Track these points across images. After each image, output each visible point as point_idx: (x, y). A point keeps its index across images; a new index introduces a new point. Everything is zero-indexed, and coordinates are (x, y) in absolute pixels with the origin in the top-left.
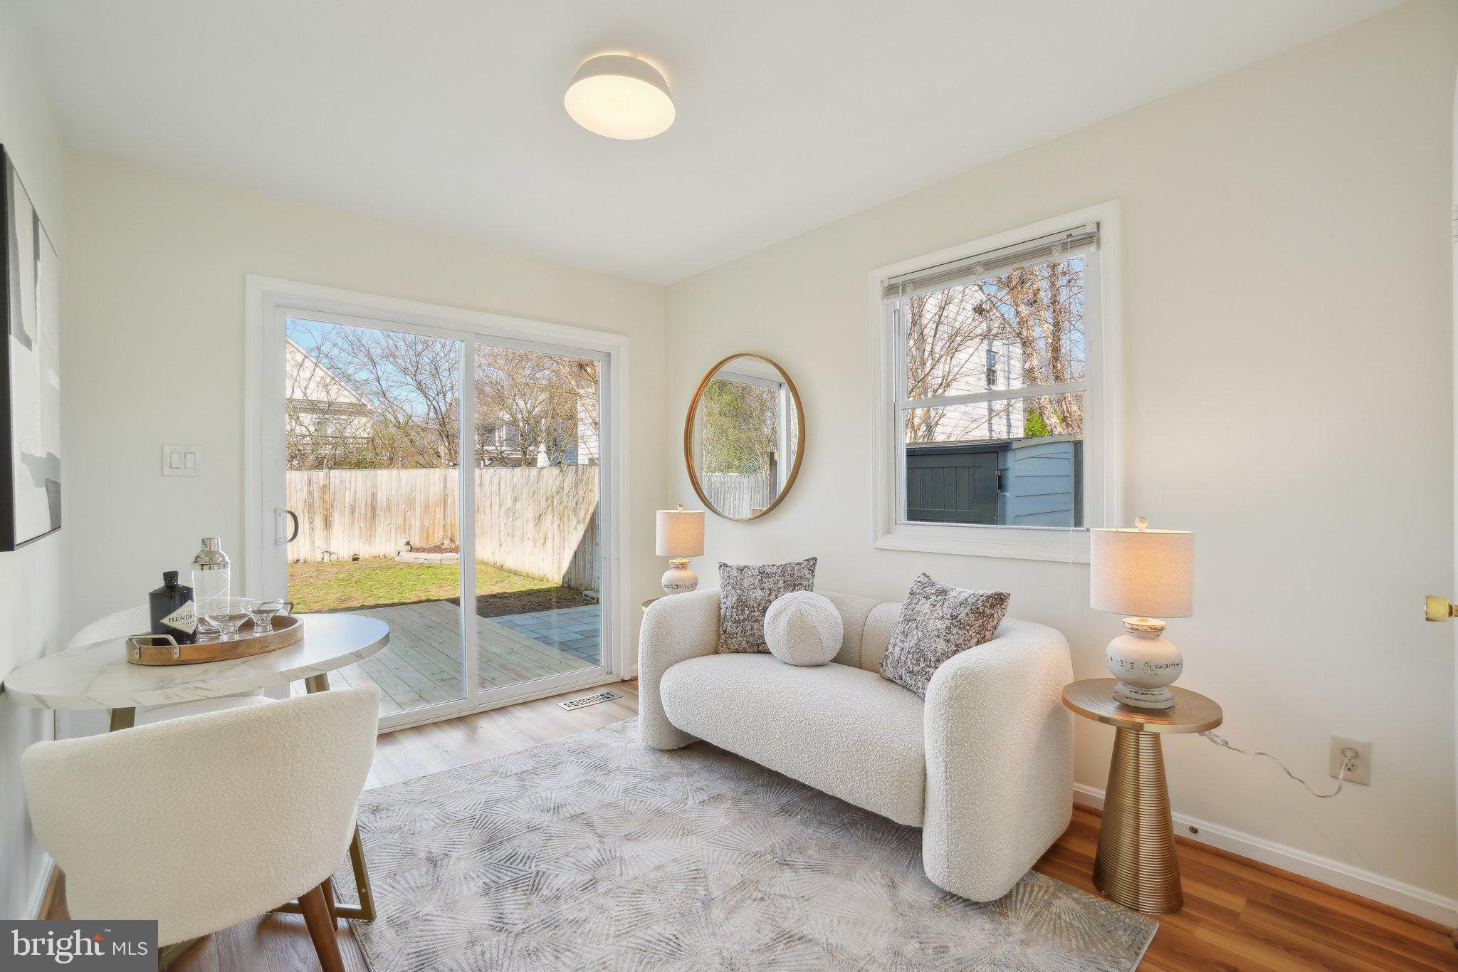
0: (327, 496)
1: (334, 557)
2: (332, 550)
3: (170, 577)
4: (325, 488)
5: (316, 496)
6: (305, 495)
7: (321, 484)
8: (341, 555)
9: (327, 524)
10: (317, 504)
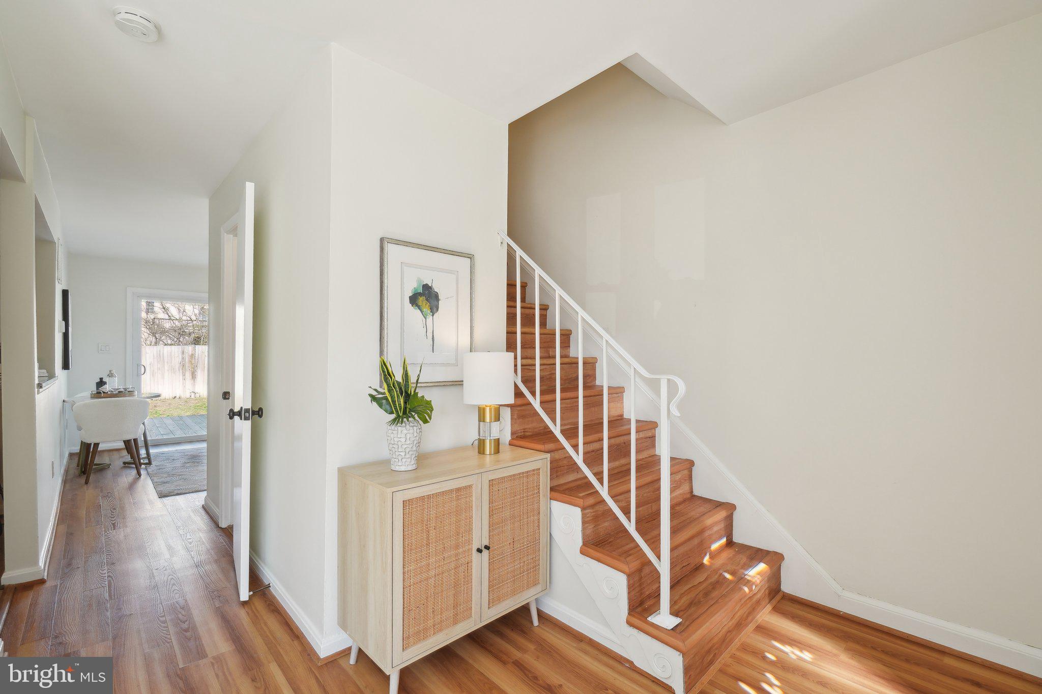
0: (194, 361)
1: (197, 395)
2: (196, 391)
3: (101, 379)
4: (192, 356)
5: (187, 360)
6: (180, 360)
7: (190, 353)
8: (201, 394)
9: (194, 376)
10: (187, 365)
